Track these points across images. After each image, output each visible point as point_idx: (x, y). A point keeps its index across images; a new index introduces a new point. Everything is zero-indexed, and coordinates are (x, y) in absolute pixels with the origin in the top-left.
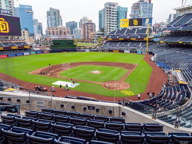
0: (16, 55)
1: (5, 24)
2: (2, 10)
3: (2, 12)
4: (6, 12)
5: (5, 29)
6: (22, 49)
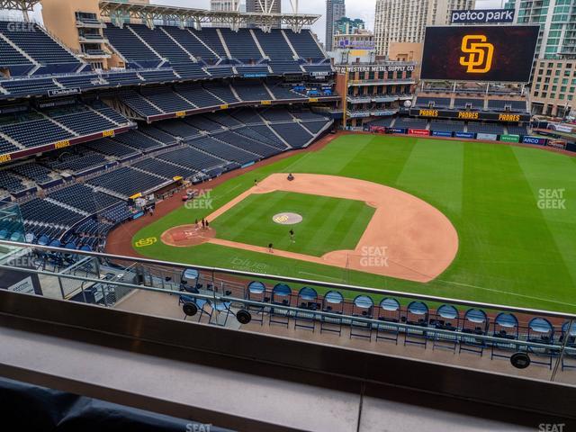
0: (453, 135)
1: (486, 49)
2: (488, 14)
3: (488, 18)
4: (499, 16)
5: (480, 62)
6: (491, 122)
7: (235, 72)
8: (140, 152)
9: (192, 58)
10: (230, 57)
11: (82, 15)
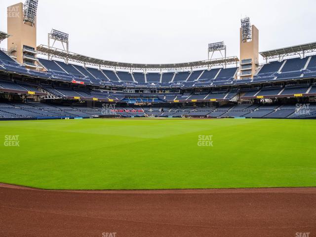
9: (304, 69)
11: (244, 60)
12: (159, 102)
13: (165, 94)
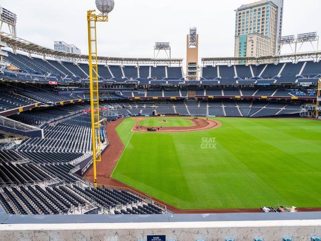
7: (256, 83)
8: (187, 107)
9: (236, 76)
10: (259, 76)
11: (191, 63)
12: (117, 98)
13: (121, 90)
